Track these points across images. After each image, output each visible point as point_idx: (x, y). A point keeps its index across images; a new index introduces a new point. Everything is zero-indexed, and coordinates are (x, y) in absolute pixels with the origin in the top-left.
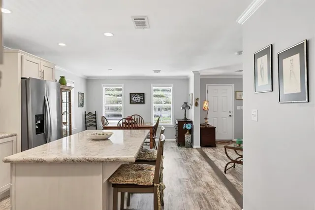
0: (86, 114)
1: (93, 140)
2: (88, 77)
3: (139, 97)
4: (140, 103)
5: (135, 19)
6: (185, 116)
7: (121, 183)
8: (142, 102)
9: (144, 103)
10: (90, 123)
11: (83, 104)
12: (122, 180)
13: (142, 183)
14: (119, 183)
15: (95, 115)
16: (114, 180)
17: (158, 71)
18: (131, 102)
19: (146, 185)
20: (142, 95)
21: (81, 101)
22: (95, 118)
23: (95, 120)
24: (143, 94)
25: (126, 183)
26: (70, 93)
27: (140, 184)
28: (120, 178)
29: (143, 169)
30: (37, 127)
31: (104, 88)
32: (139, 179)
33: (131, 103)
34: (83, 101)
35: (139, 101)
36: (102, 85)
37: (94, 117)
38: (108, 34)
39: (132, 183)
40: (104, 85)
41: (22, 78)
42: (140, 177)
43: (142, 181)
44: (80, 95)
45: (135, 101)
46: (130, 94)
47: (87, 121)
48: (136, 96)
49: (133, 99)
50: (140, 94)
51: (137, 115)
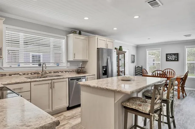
0: (136, 67)
1: (123, 80)
2: (138, 45)
3: (174, 57)
4: (175, 60)
5: (148, 3)
7: (128, 107)
9: (178, 60)
10: (138, 73)
11: (134, 61)
12: (129, 105)
13: (141, 110)
14: (127, 106)
15: (142, 68)
16: (125, 104)
17: (189, 35)
19: (143, 112)
21: (133, 59)
23: (141, 71)
24: (178, 54)
25: (131, 107)
26: (124, 55)
27: (140, 111)
28: (128, 104)
29: (147, 102)
30: (104, 72)
32: (139, 107)
33: (167, 61)
34: (134, 60)
35: (174, 59)
36: (147, 49)
37: (141, 69)
38: (136, 17)
39: (135, 108)
40: (148, 49)
41: (97, 48)
42: (140, 105)
43: (141, 109)
44: (132, 56)
45: (170, 59)
46: (166, 54)
47: (136, 71)
48: (171, 56)
49: (169, 58)
50: (174, 54)
51: (170, 69)
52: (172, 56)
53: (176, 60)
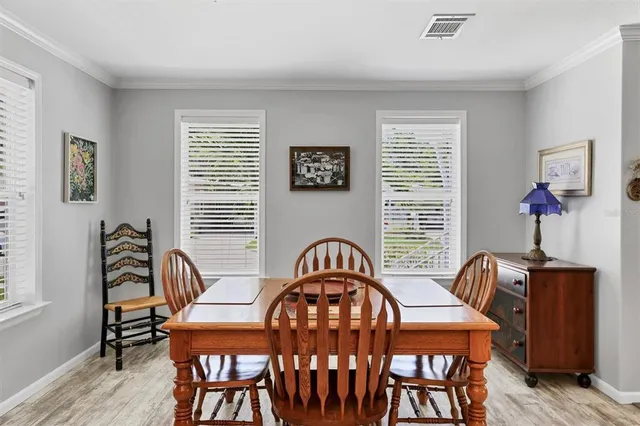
0: (109, 230)
2: (118, 79)
3: (328, 165)
4: (332, 187)
6: (538, 242)
8: (341, 183)
9: (346, 187)
10: (124, 270)
11: (92, 189)
15: (147, 235)
18: (297, 184)
20: (342, 153)
22: (148, 249)
23: (145, 257)
24: (346, 150)
31: (184, 128)
33: (294, 187)
34: (92, 178)
35: (327, 180)
36: (178, 113)
37: (144, 242)
40: (184, 113)
44: (73, 148)
45: (311, 179)
46: (293, 149)
47: (110, 260)
48: (314, 161)
49: (304, 170)
50: (332, 151)
51: (340, 241)
52: (319, 161)
53: (340, 183)
